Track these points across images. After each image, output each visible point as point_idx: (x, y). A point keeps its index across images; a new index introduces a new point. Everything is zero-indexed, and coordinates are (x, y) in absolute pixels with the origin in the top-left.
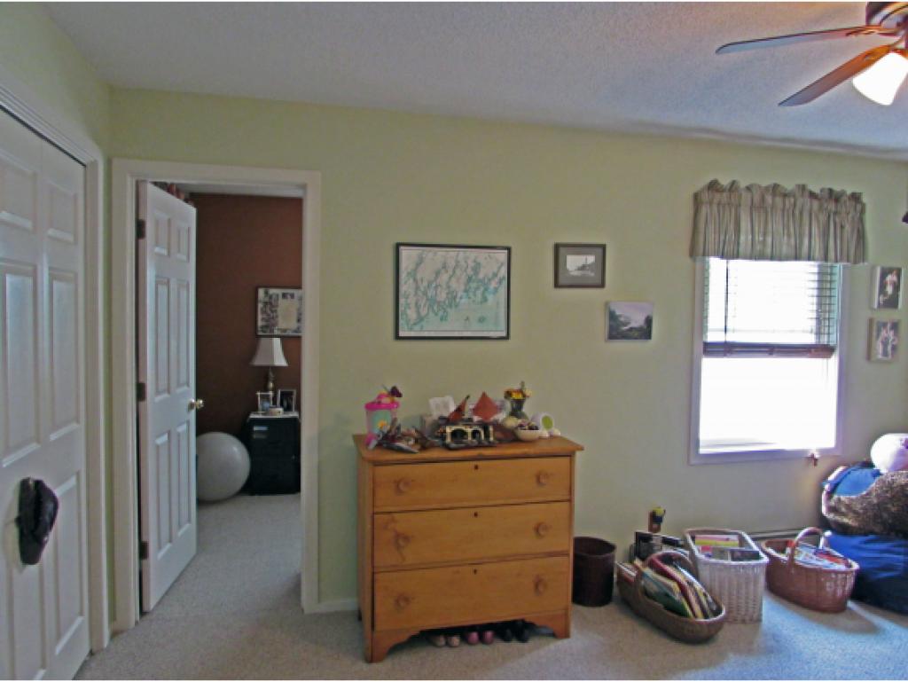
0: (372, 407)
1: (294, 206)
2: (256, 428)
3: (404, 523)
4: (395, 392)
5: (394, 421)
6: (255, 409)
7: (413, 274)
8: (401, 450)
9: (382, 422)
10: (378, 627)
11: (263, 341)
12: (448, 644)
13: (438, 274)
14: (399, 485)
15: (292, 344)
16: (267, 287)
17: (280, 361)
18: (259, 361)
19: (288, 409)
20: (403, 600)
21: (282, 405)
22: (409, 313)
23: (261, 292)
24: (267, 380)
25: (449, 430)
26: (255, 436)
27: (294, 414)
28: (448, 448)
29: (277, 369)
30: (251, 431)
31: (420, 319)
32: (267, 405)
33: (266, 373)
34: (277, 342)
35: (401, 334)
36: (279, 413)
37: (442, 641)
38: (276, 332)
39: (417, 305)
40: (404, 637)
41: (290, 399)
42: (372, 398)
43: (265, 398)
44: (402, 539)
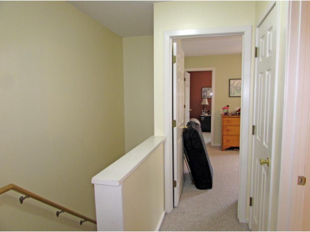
0: (223, 109)
1: (210, 72)
2: (202, 118)
3: (228, 128)
4: (228, 106)
5: (228, 111)
6: (202, 114)
7: (232, 85)
8: (228, 115)
9: (225, 111)
10: (224, 145)
11: (204, 99)
12: (236, 150)
13: (238, 84)
14: (228, 121)
15: (210, 100)
16: (204, 87)
17: (207, 103)
18: (203, 104)
19: (209, 114)
20: (228, 141)
21: (207, 113)
22: (232, 92)
23: (203, 88)
24: (204, 107)
25: (238, 113)
26: (202, 119)
27: (209, 115)
28: (237, 115)
29: (206, 105)
30: (201, 119)
31: (234, 93)
32: (204, 113)
33: (204, 106)
34: (206, 100)
35: (230, 96)
36: (207, 115)
37: (235, 149)
38: (206, 97)
39: (233, 91)
40: (228, 147)
41: (209, 112)
42: (224, 107)
43: (204, 111)
44: (228, 130)
